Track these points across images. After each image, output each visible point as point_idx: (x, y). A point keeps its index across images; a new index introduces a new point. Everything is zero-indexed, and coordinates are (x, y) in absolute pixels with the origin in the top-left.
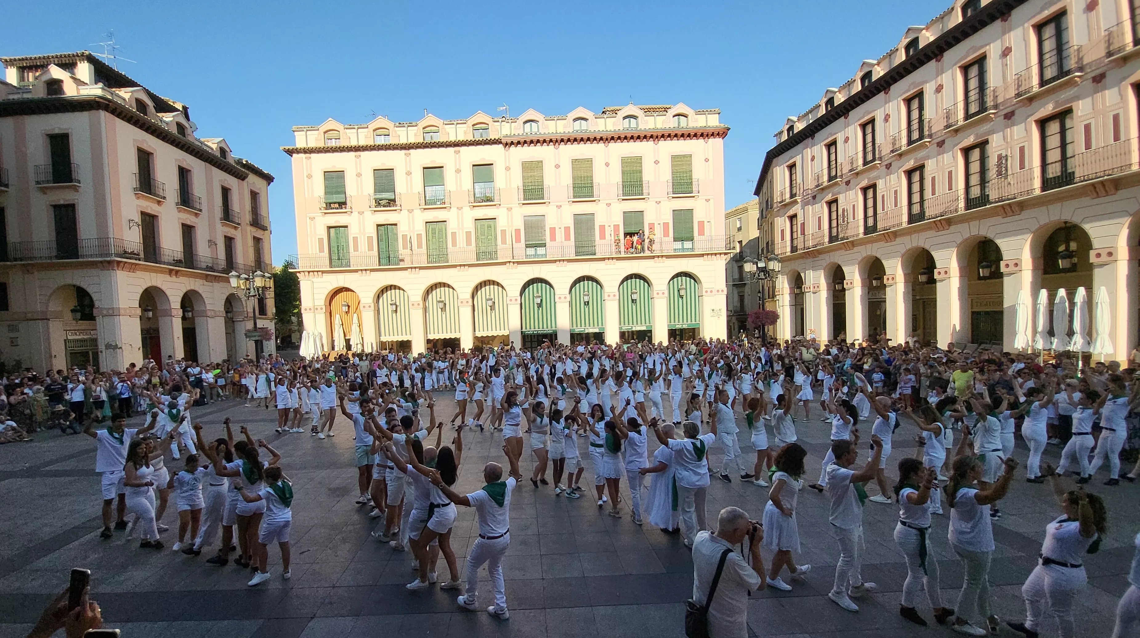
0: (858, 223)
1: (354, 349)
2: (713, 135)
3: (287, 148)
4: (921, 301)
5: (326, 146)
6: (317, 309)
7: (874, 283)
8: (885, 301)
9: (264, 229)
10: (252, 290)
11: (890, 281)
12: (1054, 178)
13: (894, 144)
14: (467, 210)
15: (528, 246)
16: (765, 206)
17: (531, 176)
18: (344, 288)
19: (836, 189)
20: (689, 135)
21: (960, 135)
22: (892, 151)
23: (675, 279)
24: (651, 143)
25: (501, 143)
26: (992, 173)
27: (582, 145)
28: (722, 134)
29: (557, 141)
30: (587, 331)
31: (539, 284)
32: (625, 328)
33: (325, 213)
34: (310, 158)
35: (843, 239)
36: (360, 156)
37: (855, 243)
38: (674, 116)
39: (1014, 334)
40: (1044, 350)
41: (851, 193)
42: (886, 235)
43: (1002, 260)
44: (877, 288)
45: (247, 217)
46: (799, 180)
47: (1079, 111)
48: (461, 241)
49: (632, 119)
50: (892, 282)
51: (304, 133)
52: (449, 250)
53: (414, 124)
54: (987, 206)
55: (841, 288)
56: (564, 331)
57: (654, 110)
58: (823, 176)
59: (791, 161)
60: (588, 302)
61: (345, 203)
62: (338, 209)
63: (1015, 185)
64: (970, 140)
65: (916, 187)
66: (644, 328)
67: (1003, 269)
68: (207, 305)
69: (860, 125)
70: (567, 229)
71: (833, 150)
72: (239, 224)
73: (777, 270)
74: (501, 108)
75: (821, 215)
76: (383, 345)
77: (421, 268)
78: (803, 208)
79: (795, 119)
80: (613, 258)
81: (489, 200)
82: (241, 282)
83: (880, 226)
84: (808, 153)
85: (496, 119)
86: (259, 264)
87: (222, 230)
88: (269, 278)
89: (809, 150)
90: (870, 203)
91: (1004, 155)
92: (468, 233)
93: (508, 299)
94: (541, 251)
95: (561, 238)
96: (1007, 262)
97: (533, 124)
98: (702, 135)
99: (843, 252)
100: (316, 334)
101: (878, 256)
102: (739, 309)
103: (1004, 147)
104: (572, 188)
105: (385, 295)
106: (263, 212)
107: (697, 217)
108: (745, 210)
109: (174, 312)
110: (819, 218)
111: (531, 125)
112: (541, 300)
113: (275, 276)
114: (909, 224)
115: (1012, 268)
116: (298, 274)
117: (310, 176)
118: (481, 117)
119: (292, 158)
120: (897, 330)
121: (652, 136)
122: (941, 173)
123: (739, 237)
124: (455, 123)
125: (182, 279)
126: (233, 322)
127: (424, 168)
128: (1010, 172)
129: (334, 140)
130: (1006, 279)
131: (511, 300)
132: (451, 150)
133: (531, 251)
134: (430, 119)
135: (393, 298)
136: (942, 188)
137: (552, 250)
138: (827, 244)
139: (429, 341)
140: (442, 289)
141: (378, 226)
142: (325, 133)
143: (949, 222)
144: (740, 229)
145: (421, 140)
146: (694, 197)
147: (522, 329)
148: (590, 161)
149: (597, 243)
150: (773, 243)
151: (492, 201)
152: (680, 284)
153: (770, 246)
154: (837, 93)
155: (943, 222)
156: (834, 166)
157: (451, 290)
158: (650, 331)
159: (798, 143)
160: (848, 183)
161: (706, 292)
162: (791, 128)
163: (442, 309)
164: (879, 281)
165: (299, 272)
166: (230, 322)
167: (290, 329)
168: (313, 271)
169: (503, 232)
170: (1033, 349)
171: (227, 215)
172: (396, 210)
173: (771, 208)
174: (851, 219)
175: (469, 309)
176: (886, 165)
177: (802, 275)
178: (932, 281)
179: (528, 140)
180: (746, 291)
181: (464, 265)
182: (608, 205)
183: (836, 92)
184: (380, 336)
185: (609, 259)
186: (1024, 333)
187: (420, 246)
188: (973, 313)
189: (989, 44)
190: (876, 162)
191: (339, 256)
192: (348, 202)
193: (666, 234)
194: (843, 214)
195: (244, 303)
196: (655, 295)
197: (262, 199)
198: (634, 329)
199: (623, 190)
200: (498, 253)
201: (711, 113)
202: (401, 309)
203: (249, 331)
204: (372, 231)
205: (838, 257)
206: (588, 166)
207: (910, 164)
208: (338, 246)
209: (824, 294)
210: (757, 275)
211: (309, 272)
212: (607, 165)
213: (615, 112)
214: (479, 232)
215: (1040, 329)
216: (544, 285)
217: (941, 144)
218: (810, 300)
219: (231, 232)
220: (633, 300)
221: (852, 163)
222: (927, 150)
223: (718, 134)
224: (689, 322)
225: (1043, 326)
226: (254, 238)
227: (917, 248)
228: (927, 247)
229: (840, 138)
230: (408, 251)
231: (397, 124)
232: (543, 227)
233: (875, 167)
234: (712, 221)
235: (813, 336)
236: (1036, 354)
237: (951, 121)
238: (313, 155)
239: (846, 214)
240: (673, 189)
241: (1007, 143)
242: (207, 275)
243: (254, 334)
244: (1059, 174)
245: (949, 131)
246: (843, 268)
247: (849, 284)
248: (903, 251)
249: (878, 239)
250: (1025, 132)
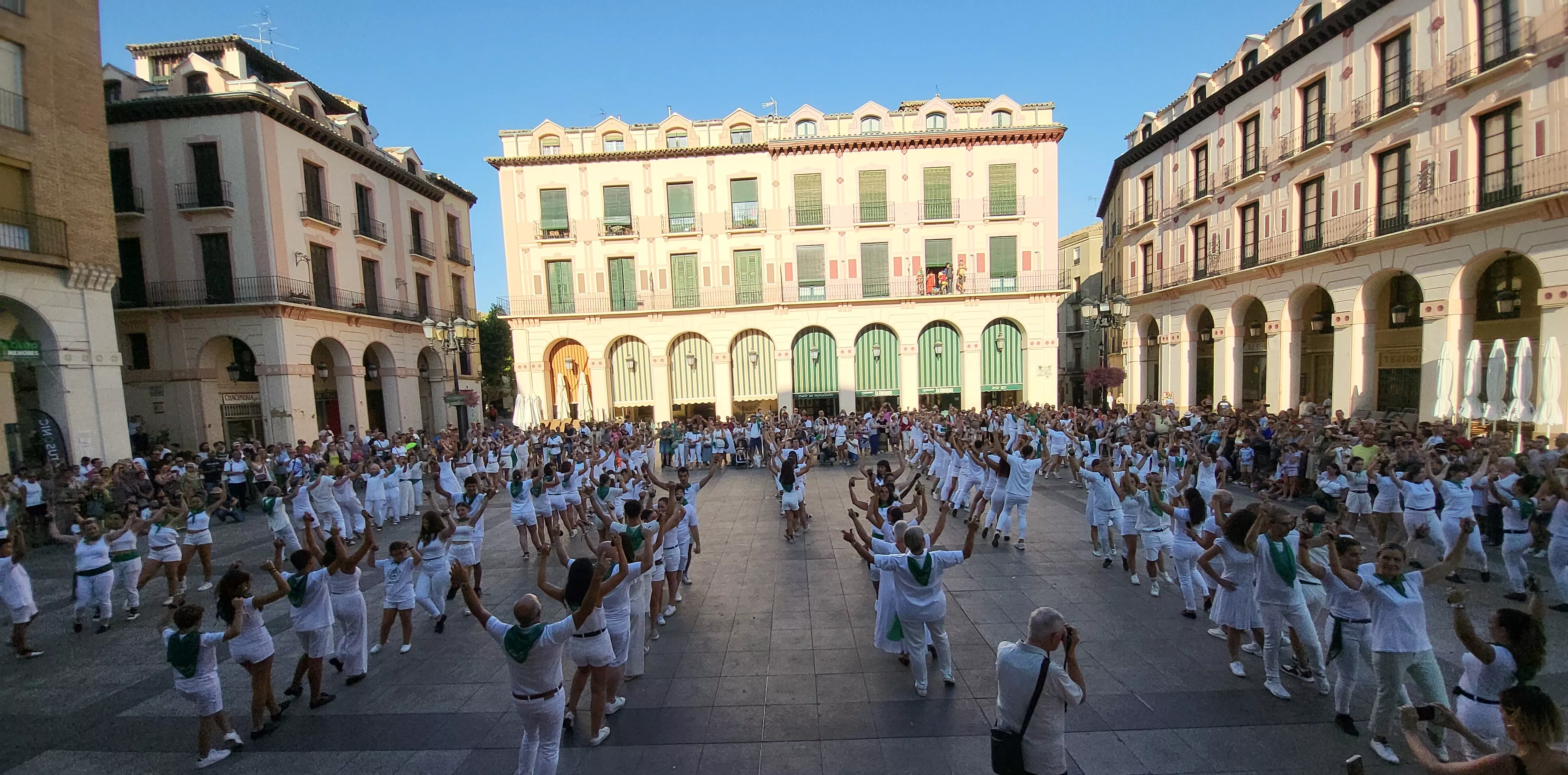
0: (1233, 253)
1: (581, 417)
2: (1044, 137)
3: (492, 158)
4: (1313, 356)
5: (542, 156)
6: (534, 366)
7: (1252, 332)
8: (1265, 356)
9: (466, 264)
10: (452, 342)
11: (1273, 330)
12: (1496, 193)
13: (1284, 148)
14: (723, 238)
15: (801, 285)
16: (1111, 231)
17: (806, 194)
18: (567, 339)
19: (1206, 208)
20: (1013, 138)
21: (1373, 135)
22: (1282, 158)
23: (992, 327)
24: (963, 148)
25: (767, 150)
26: (1413, 186)
27: (872, 152)
28: (1056, 135)
29: (839, 147)
30: (877, 395)
31: (817, 334)
32: (926, 391)
33: (543, 243)
34: (522, 171)
35: (1212, 274)
36: (586, 169)
37: (1228, 279)
38: (993, 113)
39: (1435, 398)
40: (1473, 420)
41: (1225, 214)
42: (1270, 270)
43: (1422, 301)
44: (1255, 338)
45: (444, 249)
46: (1157, 196)
47: (1530, 105)
48: (716, 278)
49: (938, 117)
50: (1276, 330)
51: (513, 139)
52: (700, 291)
53: (654, 126)
54: (1406, 231)
55: (1207, 339)
56: (847, 394)
57: (968, 105)
58: (1188, 191)
59: (1146, 172)
60: (879, 357)
61: (567, 230)
62: (558, 237)
63: (1444, 202)
64: (1386, 142)
65: (1311, 206)
66: (950, 391)
67: (1423, 313)
68: (396, 362)
69: (1239, 123)
70: (852, 263)
71: (1202, 156)
72: (434, 258)
73: (1124, 315)
74: (768, 105)
75: (1185, 243)
76: (617, 411)
77: (665, 314)
78: (1161, 233)
79: (1153, 115)
80: (911, 301)
81: (752, 225)
82: (438, 332)
83: (1261, 257)
84: (1170, 160)
85: (761, 119)
86: (460, 309)
87: (412, 266)
88: (473, 327)
89: (1171, 156)
90: (1250, 226)
91: (1430, 162)
92: (725, 269)
93: (777, 353)
94: (819, 291)
95: (845, 274)
96: (1428, 305)
97: (809, 124)
98: (1030, 137)
99: (1212, 292)
100: (534, 397)
101: (1259, 297)
102: (1074, 366)
103: (1430, 151)
104: (858, 209)
105: (619, 349)
106: (464, 242)
107: (1022, 247)
108: (1085, 237)
109: (355, 371)
110: (1182, 247)
111: (806, 126)
112: (819, 354)
113: (480, 325)
114: (1300, 254)
115: (1435, 313)
116: (509, 322)
117: (522, 196)
118: (740, 116)
119: (500, 173)
120: (1280, 393)
121: (964, 140)
122: (1345, 188)
123: (1076, 272)
124: (708, 124)
125: (363, 328)
126: (430, 382)
127: (668, 184)
128: (1437, 185)
129: (552, 148)
130: (1426, 327)
131: (780, 355)
132: (703, 159)
133: (806, 291)
134: (676, 120)
135: (631, 353)
136: (1346, 206)
137: (833, 290)
138: (1191, 281)
139: (676, 407)
140: (692, 340)
141: (610, 259)
142: (540, 138)
143: (1354, 251)
144: (1077, 262)
145: (664, 147)
146: (1017, 219)
147: (793, 391)
148: (883, 173)
149: (890, 281)
150: (1120, 281)
151: (755, 226)
152: (998, 334)
153: (1116, 284)
154: (1210, 81)
155: (1345, 251)
156: (1203, 178)
157: (703, 342)
158: (959, 395)
159: (1156, 148)
160: (1221, 200)
161: (1032, 343)
162: (1148, 128)
163: (692, 366)
164: (1258, 329)
165: (511, 319)
166: (426, 384)
167: (501, 393)
168: (528, 318)
169: (770, 267)
170: (1459, 419)
171: (419, 246)
172: (632, 239)
173: (1120, 233)
174: (1223, 248)
175: (727, 366)
176: (1273, 176)
177: (1158, 321)
178: (1329, 330)
179: (802, 146)
180: (1084, 344)
181: (720, 310)
182: (906, 231)
183: (1208, 79)
184: (614, 400)
185: (906, 301)
186: (1447, 398)
187: (663, 285)
188: (1380, 371)
189: (1414, 13)
190: (1260, 172)
191: (560, 299)
192: (571, 229)
193: (981, 269)
194: (1214, 242)
195: (442, 358)
196: (965, 348)
197: (462, 226)
198: (938, 392)
199: (925, 212)
200: (764, 293)
201: (1042, 107)
202: (640, 368)
203: (449, 394)
204: (602, 266)
205: (1204, 299)
206: (880, 179)
207: (1305, 174)
208: (559, 286)
209: (1185, 346)
210: (1098, 322)
211: (523, 319)
212: (905, 178)
213: (916, 107)
214: (739, 267)
215: (1469, 391)
216: (822, 334)
217: (1346, 148)
218: (1166, 354)
219: (424, 269)
220: (936, 355)
221: (1227, 174)
222: (1329, 156)
223: (1051, 136)
224: (1009, 383)
225: (1473, 388)
226: (454, 276)
227: (1311, 286)
228: (1323, 285)
229: (1212, 140)
230: (649, 291)
231: (633, 126)
232: (821, 260)
233: (1257, 179)
234: (1042, 251)
235: (1170, 401)
236: (1462, 425)
237: (1361, 117)
238: (526, 169)
239: (1217, 241)
240: (991, 209)
241: (1435, 145)
242: (395, 324)
243: (457, 398)
244: (1501, 188)
245: (1359, 130)
246: (1212, 312)
247: (1219, 333)
248: (1292, 289)
249: (1259, 275)
250: (1459, 132)
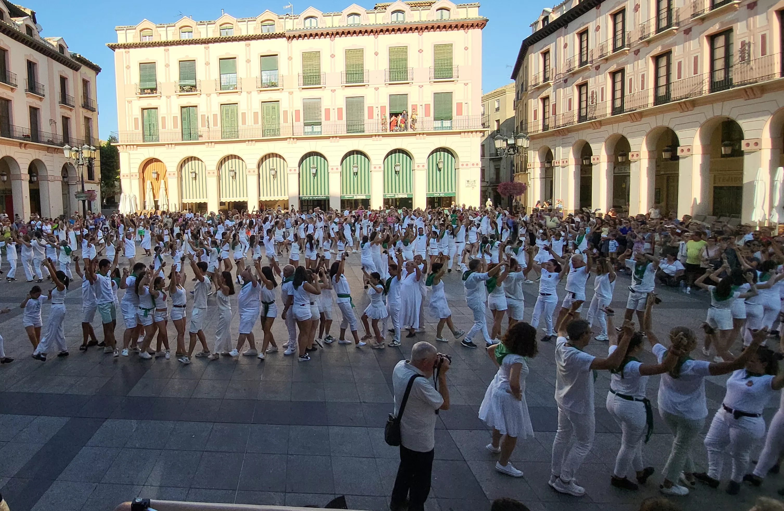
0: (606, 104)
1: (161, 209)
2: (472, 26)
3: (111, 44)
4: (665, 177)
5: (142, 42)
6: (132, 176)
7: (620, 159)
8: (630, 176)
9: (93, 110)
10: (81, 160)
11: (635, 158)
13: (643, 32)
14: (255, 93)
15: (306, 125)
16: (520, 89)
17: (310, 65)
18: (154, 159)
19: (586, 74)
20: (450, 27)
21: (706, 23)
22: (641, 39)
23: (435, 154)
24: (416, 34)
25: (284, 36)
26: (736, 58)
27: (355, 37)
28: (481, 25)
29: (332, 34)
30: (355, 198)
31: (315, 157)
32: (388, 196)
33: (140, 97)
34: (129, 52)
35: (591, 119)
36: (168, 50)
37: (602, 122)
38: (437, 10)
39: (752, 207)
40: (780, 224)
41: (600, 78)
42: (632, 115)
43: (743, 139)
44: (622, 163)
45: (80, 101)
46: (552, 65)
48: (250, 120)
49: (399, 14)
50: (637, 158)
51: (124, 32)
52: (239, 128)
53: (212, 22)
54: (731, 89)
55: (588, 163)
56: (335, 197)
57: (420, 5)
58: (575, 61)
59: (545, 49)
60: (357, 173)
61: (156, 89)
62: (150, 93)
63: (757, 69)
64: (715, 28)
65: (663, 71)
66: (405, 196)
67: (744, 148)
68: (48, 171)
69: (611, 15)
70: (340, 110)
71: (584, 38)
72: (74, 107)
73: (525, 146)
74: (287, 7)
75: (572, 97)
76: (184, 206)
77: (216, 143)
78: (555, 91)
79: (550, 10)
80: (379, 135)
81: (274, 85)
82: (73, 153)
83: (626, 107)
84: (561, 41)
85: (281, 17)
86: (89, 139)
87: (60, 111)
88: (95, 150)
89: (562, 38)
90: (618, 86)
91: (747, 42)
92: (256, 114)
93: (289, 169)
94: (317, 128)
95: (335, 117)
96: (747, 142)
97: (313, 19)
98: (462, 26)
99: (590, 131)
100: (132, 196)
101: (624, 134)
102: (494, 180)
103: (746, 35)
104: (345, 75)
105: (187, 165)
106: (92, 96)
107: (456, 99)
108: (503, 93)
109: (23, 177)
110: (570, 100)
111: (311, 20)
112: (317, 170)
113: (101, 149)
114: (655, 105)
115: (752, 147)
116: (118, 147)
117: (128, 67)
118: (268, 15)
119: (115, 53)
120: (640, 202)
121: (417, 28)
122: (687, 59)
123: (498, 116)
124: (247, 20)
125: (29, 150)
126: (69, 185)
127: (220, 59)
128: (752, 58)
129: (147, 37)
130: (746, 157)
131: (290, 170)
132: (243, 43)
133: (308, 129)
134: (227, 18)
135: (194, 168)
136: (687, 72)
137: (326, 129)
138: (576, 124)
139: (222, 204)
140: (234, 160)
141: (182, 107)
142: (141, 31)
143: (694, 104)
144: (498, 109)
145: (218, 36)
146: (453, 81)
147: (299, 194)
148: (361, 51)
149: (365, 122)
150: (527, 123)
151: (276, 86)
152: (438, 159)
153: (523, 125)
155: (687, 104)
156: (585, 52)
157: (241, 161)
158: (411, 199)
159: (552, 32)
160: (597, 68)
161: (462, 165)
162: (546, 19)
163: (233, 177)
164: (624, 157)
165: (119, 146)
166: (66, 185)
167: (114, 192)
168: (130, 145)
169: (285, 112)
170: (770, 223)
171: (64, 99)
172: (196, 95)
173: (526, 90)
174: (599, 100)
175: (255, 178)
176: (635, 51)
177: (553, 151)
178: (675, 158)
179: (308, 33)
180: (502, 165)
181: (252, 141)
182: (377, 89)
184: (182, 198)
185: (376, 135)
186: (761, 208)
187: (215, 124)
188: (715, 188)
190: (625, 49)
191: (150, 132)
192: (158, 88)
193: (427, 114)
194: (592, 97)
195: (77, 169)
196: (416, 168)
197: (92, 86)
198: (396, 197)
199: (390, 76)
200: (281, 130)
201: (471, 6)
202: (199, 177)
203: (78, 193)
204: (177, 112)
205: (586, 136)
206: (360, 55)
207: (658, 50)
208: (150, 124)
209: (572, 168)
210: (506, 151)
211: (127, 145)
212: (376, 54)
213: (385, 7)
214: (265, 112)
215: (776, 203)
216: (319, 157)
217: (687, 31)
218: (558, 173)
219: (67, 113)
220: (396, 172)
221: (602, 50)
222: (674, 37)
223: (477, 25)
224: (446, 191)
225: (780, 201)
226: (85, 118)
227: (658, 128)
228: (671, 126)
229: (592, 27)
230: (206, 128)
231: (199, 23)
232: (319, 109)
233: (623, 53)
234: (470, 103)
235: (560, 206)
236: (771, 228)
237: (697, 10)
238: (131, 50)
239: (595, 96)
240: (435, 74)
241: (750, 31)
242: (49, 148)
243: (82, 195)
245: (695, 20)
246: (591, 145)
247: (596, 159)
248: (648, 130)
249: (624, 120)
250: (767, 21)
